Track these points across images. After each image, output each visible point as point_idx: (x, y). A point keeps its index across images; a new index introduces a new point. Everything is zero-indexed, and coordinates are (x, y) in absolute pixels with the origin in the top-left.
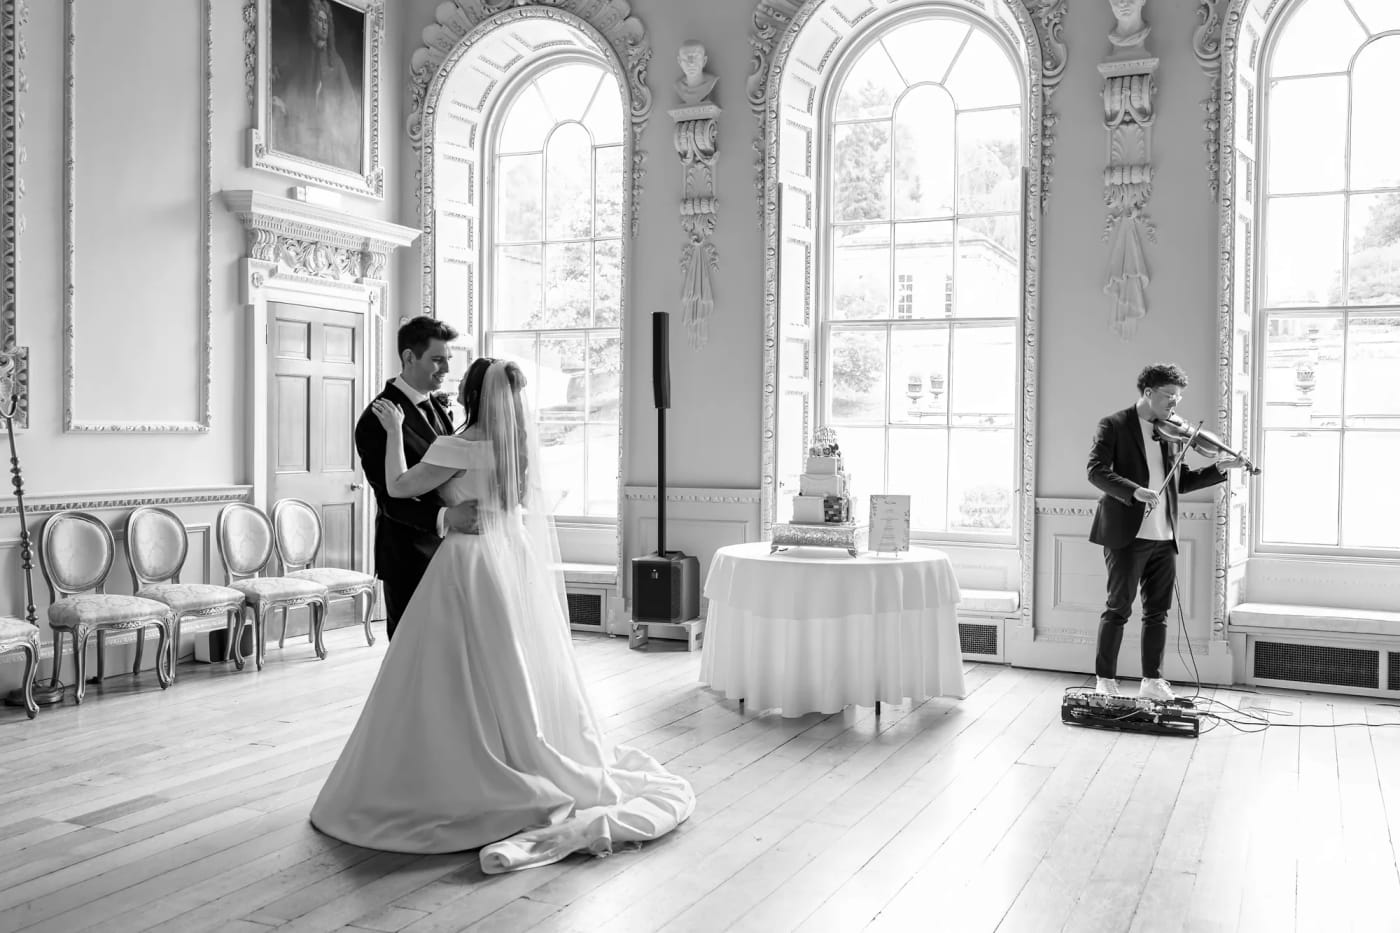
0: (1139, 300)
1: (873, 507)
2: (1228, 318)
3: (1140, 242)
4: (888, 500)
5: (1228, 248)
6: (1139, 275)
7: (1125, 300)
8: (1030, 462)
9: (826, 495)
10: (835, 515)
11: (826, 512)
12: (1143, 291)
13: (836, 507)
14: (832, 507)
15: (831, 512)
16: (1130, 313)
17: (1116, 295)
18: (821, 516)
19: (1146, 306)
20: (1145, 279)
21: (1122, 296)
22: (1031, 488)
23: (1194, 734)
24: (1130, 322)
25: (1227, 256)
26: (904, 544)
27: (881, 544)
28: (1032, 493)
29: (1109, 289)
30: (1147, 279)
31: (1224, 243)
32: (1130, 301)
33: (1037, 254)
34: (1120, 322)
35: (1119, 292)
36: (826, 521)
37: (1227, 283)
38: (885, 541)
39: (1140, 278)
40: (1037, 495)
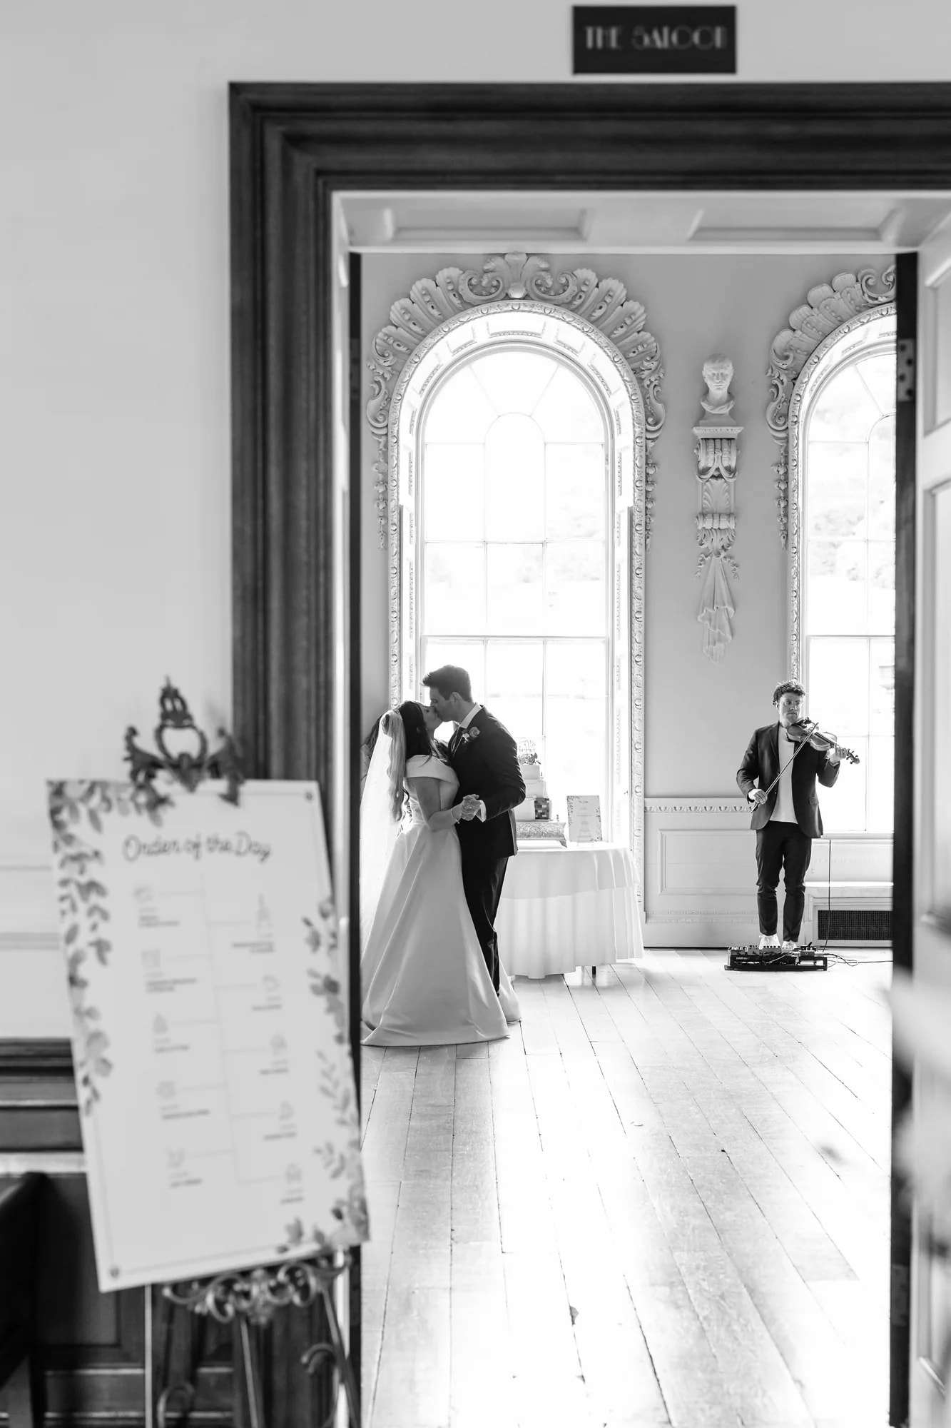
0: (727, 628)
1: (570, 806)
2: (796, 645)
3: (726, 579)
4: (581, 799)
5: (795, 588)
6: (726, 607)
7: (715, 628)
8: (639, 767)
9: (535, 797)
10: (543, 813)
11: (536, 811)
12: (729, 620)
13: (544, 806)
14: (541, 806)
15: (540, 811)
16: (720, 639)
17: (708, 623)
18: (533, 815)
19: (732, 635)
20: (731, 609)
21: (712, 623)
22: (641, 790)
23: (824, 968)
24: (720, 646)
25: (795, 594)
26: (599, 836)
27: (580, 837)
28: (642, 794)
29: (703, 618)
30: (733, 611)
31: (793, 583)
32: (719, 628)
33: (642, 585)
34: (711, 646)
35: (710, 620)
36: (536, 818)
37: (795, 616)
38: (583, 834)
39: (727, 609)
40: (645, 796)
